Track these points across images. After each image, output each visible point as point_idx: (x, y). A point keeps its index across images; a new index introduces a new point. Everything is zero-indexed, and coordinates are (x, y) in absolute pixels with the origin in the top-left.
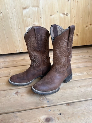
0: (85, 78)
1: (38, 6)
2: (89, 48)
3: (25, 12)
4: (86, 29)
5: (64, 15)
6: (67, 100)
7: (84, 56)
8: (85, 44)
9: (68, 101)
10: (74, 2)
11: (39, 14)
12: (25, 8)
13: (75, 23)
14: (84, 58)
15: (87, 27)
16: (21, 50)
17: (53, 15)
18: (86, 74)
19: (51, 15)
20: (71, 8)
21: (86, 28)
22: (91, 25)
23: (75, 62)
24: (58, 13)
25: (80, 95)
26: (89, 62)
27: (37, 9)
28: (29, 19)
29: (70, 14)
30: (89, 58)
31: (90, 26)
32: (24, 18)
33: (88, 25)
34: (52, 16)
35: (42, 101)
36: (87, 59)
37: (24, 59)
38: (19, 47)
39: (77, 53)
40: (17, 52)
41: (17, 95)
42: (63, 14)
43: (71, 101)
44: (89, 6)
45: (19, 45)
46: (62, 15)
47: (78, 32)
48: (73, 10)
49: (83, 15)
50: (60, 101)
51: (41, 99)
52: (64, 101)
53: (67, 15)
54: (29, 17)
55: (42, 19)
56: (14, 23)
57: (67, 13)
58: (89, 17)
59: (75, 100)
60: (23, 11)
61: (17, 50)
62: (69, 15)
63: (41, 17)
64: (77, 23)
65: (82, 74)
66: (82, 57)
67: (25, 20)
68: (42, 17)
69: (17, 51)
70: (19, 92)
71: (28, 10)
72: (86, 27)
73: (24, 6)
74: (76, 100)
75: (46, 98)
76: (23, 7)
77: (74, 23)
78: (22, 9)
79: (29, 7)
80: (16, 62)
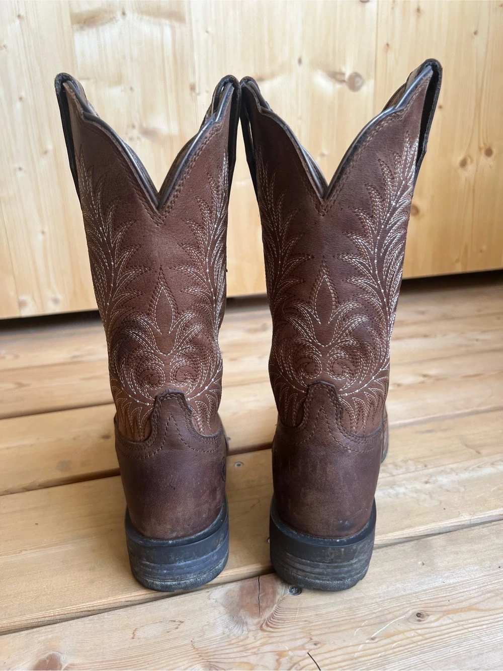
1: (176, 16)
3: (86, 42)
4: (464, 174)
5: (338, 86)
7: (471, 335)
8: (459, 269)
10: (398, 11)
12: (89, 21)
15: (471, 167)
16: (56, 301)
17: (273, 75)
19: (260, 80)
20: (382, 45)
21: (460, 171)
22: (489, 153)
24: (300, 69)
27: (168, 31)
28: (116, 91)
29: (372, 83)
31: (484, 160)
33: (474, 152)
34: (266, 85)
37: (74, 362)
39: (423, 317)
40: (25, 312)
42: (335, 76)
44: (479, 44)
45: (40, 261)
46: (323, 83)
47: (420, 194)
48: (391, 56)
49: (445, 91)
53: (354, 83)
54: (118, 80)
55: (202, 98)
56: (11, 109)
57: (357, 75)
58: (478, 104)
60: (77, 38)
61: (23, 298)
62: (368, 88)
63: (193, 88)
68: (202, 89)
69: (22, 304)
71: (109, 33)
72: (463, 164)
73: (85, 8)
76: (76, 10)
78: (67, 21)
79: (119, 13)
80: (20, 385)
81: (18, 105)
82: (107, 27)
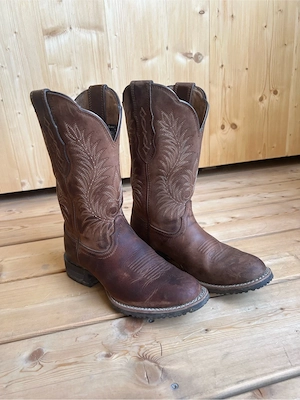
0: (291, 276)
1: (99, 28)
2: (270, 169)
3: (51, 44)
4: (262, 105)
5: (189, 60)
6: (250, 371)
7: (262, 195)
8: (261, 158)
9: (257, 376)
10: (221, 17)
11: (102, 52)
12: (52, 33)
13: (227, 86)
14: (266, 200)
15: (265, 101)
16: (41, 182)
17: (153, 57)
18: (292, 258)
19: (146, 59)
20: (212, 37)
21: (259, 103)
22: (275, 93)
23: (239, 219)
24: (167, 52)
25: (294, 346)
26: (286, 214)
28: (68, 70)
29: (207, 57)
30: (283, 202)
31: (273, 97)
32: (50, 67)
33: (267, 93)
34: (149, 62)
35: (150, 388)
36: (276, 206)
37: (51, 214)
38: (33, 171)
39: (239, 185)
40: (25, 189)
41: (38, 367)
42: (187, 55)
43: (266, 374)
44: (268, 33)
45: (32, 162)
46: (181, 60)
47: (237, 117)
48: (218, 42)
49: (249, 60)
50: (223, 380)
51: (142, 377)
52: (241, 377)
53: (197, 58)
54: (69, 64)
55: (115, 71)
56: (13, 82)
57: (199, 54)
58: (268, 66)
59: (280, 369)
60: (46, 42)
61: (23, 181)
62: (205, 61)
63: (109, 66)
64: (231, 85)
65: (276, 261)
66: (256, 198)
67: (54, 72)
68: (114, 65)
69: (23, 184)
70: (45, 351)
71: (63, 39)
72: (261, 99)
73: (50, 26)
74: (284, 369)
75: (163, 370)
76: (45, 27)
77: (224, 85)
78: (41, 34)
79: (68, 28)
80: (23, 227)
81: (17, 79)
82: (62, 36)
